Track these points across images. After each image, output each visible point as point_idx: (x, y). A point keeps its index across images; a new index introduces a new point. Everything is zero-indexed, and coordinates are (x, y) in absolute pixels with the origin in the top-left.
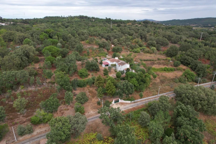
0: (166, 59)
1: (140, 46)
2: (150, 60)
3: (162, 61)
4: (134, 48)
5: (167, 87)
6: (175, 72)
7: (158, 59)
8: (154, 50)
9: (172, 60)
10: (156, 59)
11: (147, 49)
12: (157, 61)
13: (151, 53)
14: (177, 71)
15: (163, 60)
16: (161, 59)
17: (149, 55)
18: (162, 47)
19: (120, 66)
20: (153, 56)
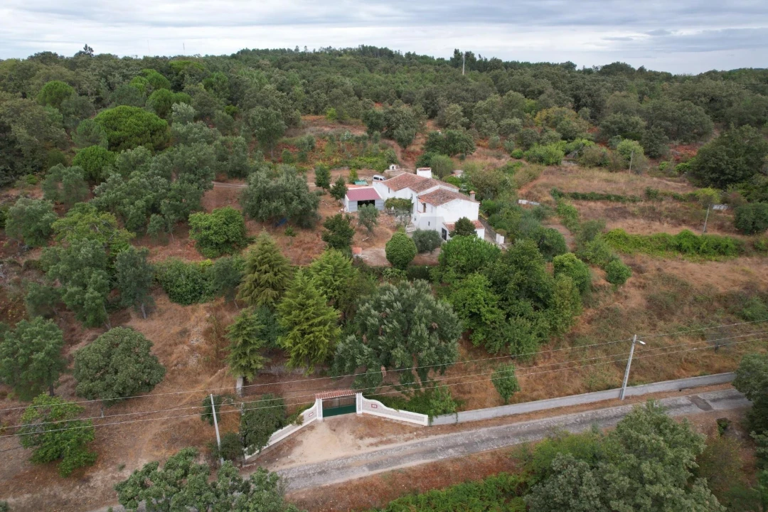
0: (693, 198)
1: (568, 137)
2: (606, 198)
3: (666, 205)
4: (536, 144)
5: (687, 345)
6: (740, 260)
7: (649, 195)
8: (632, 155)
9: (724, 202)
10: (639, 193)
11: (598, 150)
12: (641, 204)
13: (614, 168)
14: (756, 259)
15: (676, 198)
16: (665, 195)
17: (604, 174)
18: (676, 143)
19: (429, 206)
20: (622, 181)
